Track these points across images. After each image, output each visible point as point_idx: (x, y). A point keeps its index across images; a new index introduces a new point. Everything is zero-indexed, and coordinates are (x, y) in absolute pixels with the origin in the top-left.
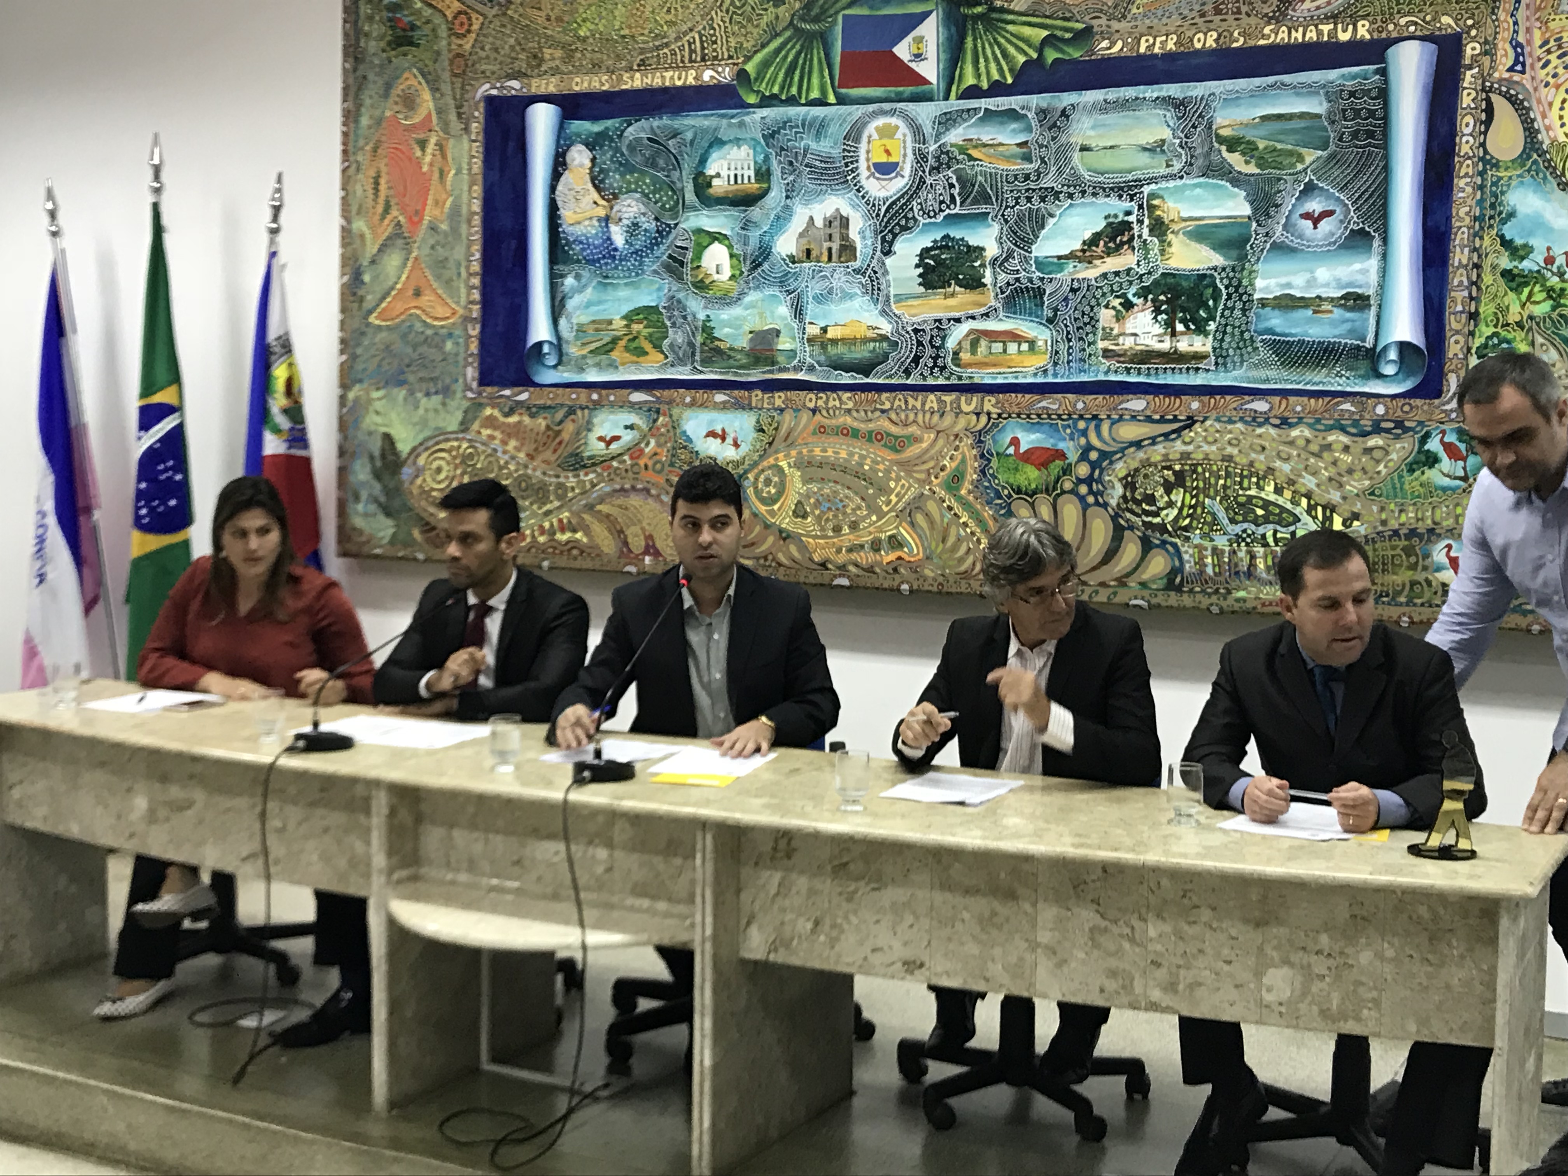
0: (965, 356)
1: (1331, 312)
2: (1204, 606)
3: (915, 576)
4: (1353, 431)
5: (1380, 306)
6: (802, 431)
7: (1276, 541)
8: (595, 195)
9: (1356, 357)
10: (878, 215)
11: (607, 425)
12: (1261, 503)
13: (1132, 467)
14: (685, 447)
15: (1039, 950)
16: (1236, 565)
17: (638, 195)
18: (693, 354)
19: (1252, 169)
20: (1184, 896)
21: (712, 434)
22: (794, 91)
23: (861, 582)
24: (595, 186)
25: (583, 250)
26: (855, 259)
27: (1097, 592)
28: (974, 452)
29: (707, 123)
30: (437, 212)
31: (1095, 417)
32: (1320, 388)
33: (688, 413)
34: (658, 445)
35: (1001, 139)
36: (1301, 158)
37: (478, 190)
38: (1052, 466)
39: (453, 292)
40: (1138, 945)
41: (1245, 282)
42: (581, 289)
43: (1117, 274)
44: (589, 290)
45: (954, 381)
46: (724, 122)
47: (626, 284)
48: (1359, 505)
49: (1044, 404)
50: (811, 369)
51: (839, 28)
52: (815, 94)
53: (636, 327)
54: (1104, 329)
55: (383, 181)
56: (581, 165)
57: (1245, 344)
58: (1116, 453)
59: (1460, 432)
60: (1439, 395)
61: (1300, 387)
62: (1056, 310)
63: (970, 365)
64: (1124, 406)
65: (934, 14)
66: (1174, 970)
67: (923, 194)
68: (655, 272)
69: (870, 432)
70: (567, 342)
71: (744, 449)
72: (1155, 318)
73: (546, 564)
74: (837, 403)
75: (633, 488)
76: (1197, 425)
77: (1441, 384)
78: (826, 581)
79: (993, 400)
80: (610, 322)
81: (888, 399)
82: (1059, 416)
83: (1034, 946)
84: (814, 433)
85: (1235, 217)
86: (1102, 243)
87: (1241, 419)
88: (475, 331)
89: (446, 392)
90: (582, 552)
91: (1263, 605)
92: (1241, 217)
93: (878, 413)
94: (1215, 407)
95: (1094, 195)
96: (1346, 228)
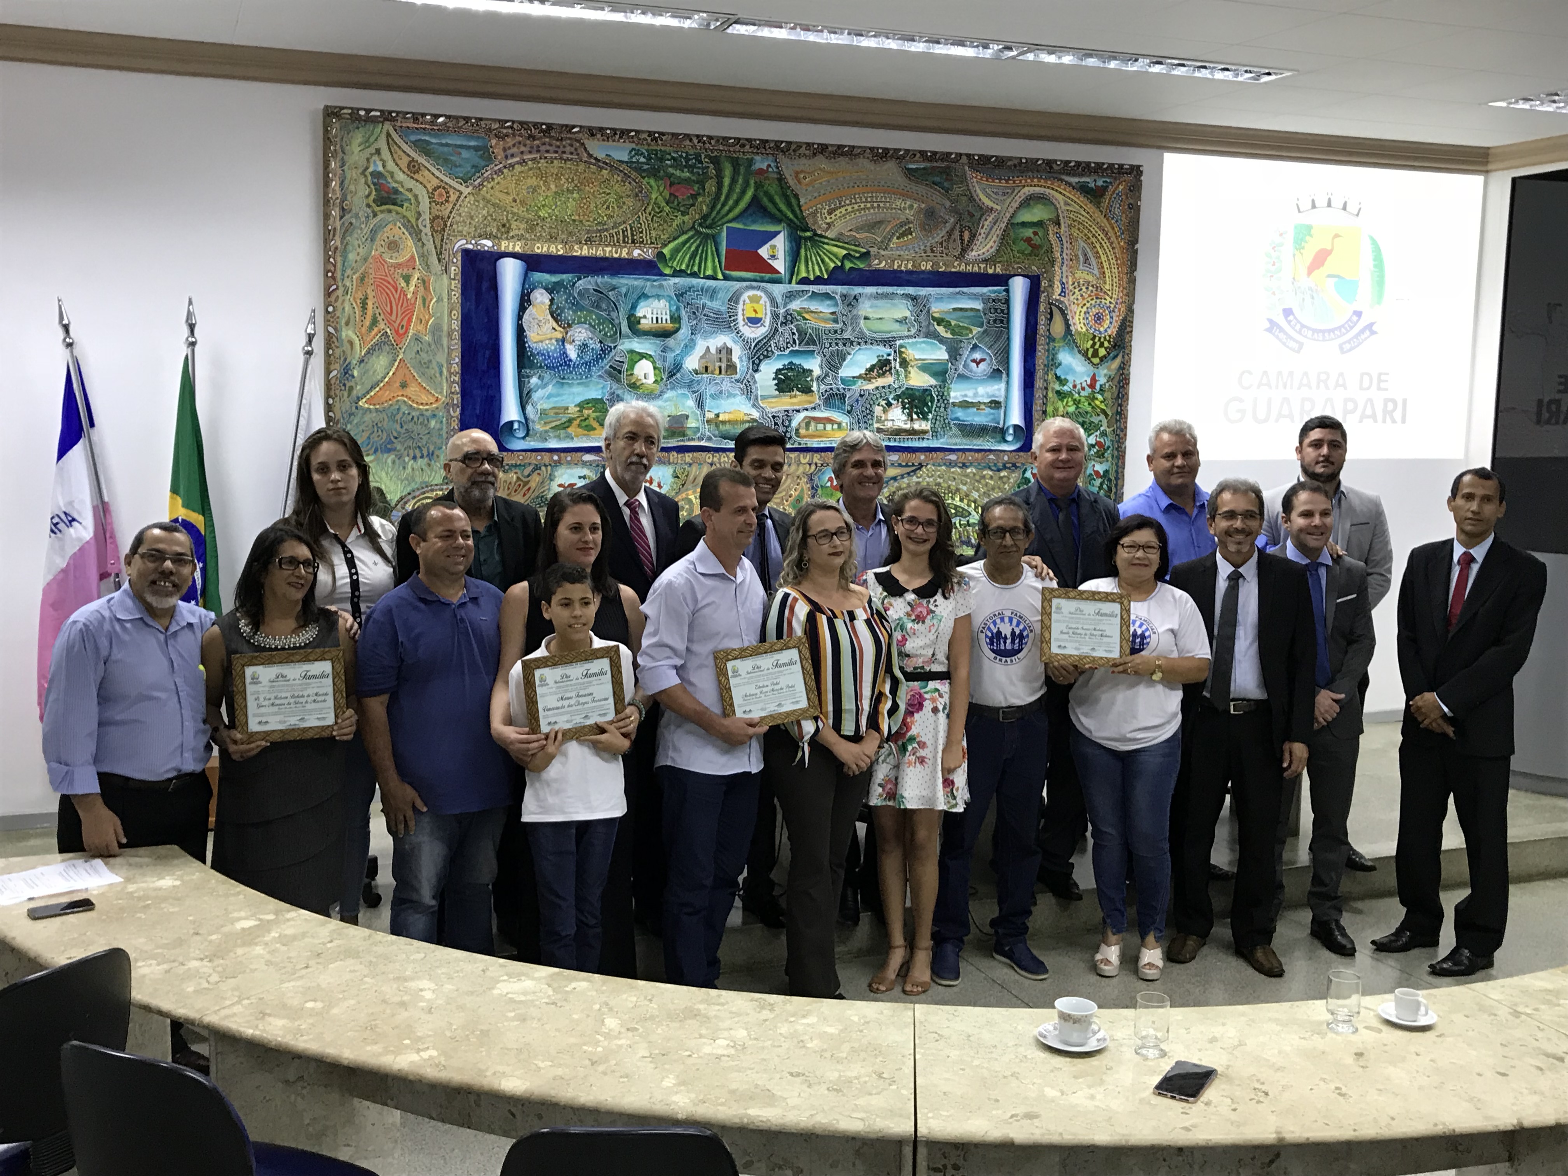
0: (802, 431)
1: (984, 409)
4: (994, 469)
5: (1006, 407)
8: (555, 325)
9: (995, 432)
10: (750, 348)
11: (565, 476)
17: (587, 326)
19: (949, 335)
22: (696, 269)
24: (552, 316)
25: (545, 359)
26: (736, 373)
28: (808, 486)
29: (636, 283)
32: (980, 447)
35: (821, 309)
36: (971, 331)
37: (457, 314)
39: (436, 385)
41: (946, 394)
42: (544, 386)
43: (883, 387)
44: (550, 387)
45: (796, 445)
46: (649, 283)
47: (578, 384)
50: (709, 439)
51: (724, 234)
52: (709, 272)
53: (586, 412)
54: (877, 417)
55: (370, 303)
56: (543, 303)
57: (946, 426)
61: (971, 447)
62: (852, 406)
63: (805, 437)
65: (782, 234)
67: (777, 337)
68: (600, 376)
70: (533, 422)
72: (903, 411)
76: (924, 469)
79: (818, 456)
80: (567, 408)
85: (941, 360)
86: (876, 370)
87: (944, 464)
88: (455, 413)
89: (431, 455)
92: (944, 360)
94: (932, 458)
95: (871, 344)
96: (991, 368)
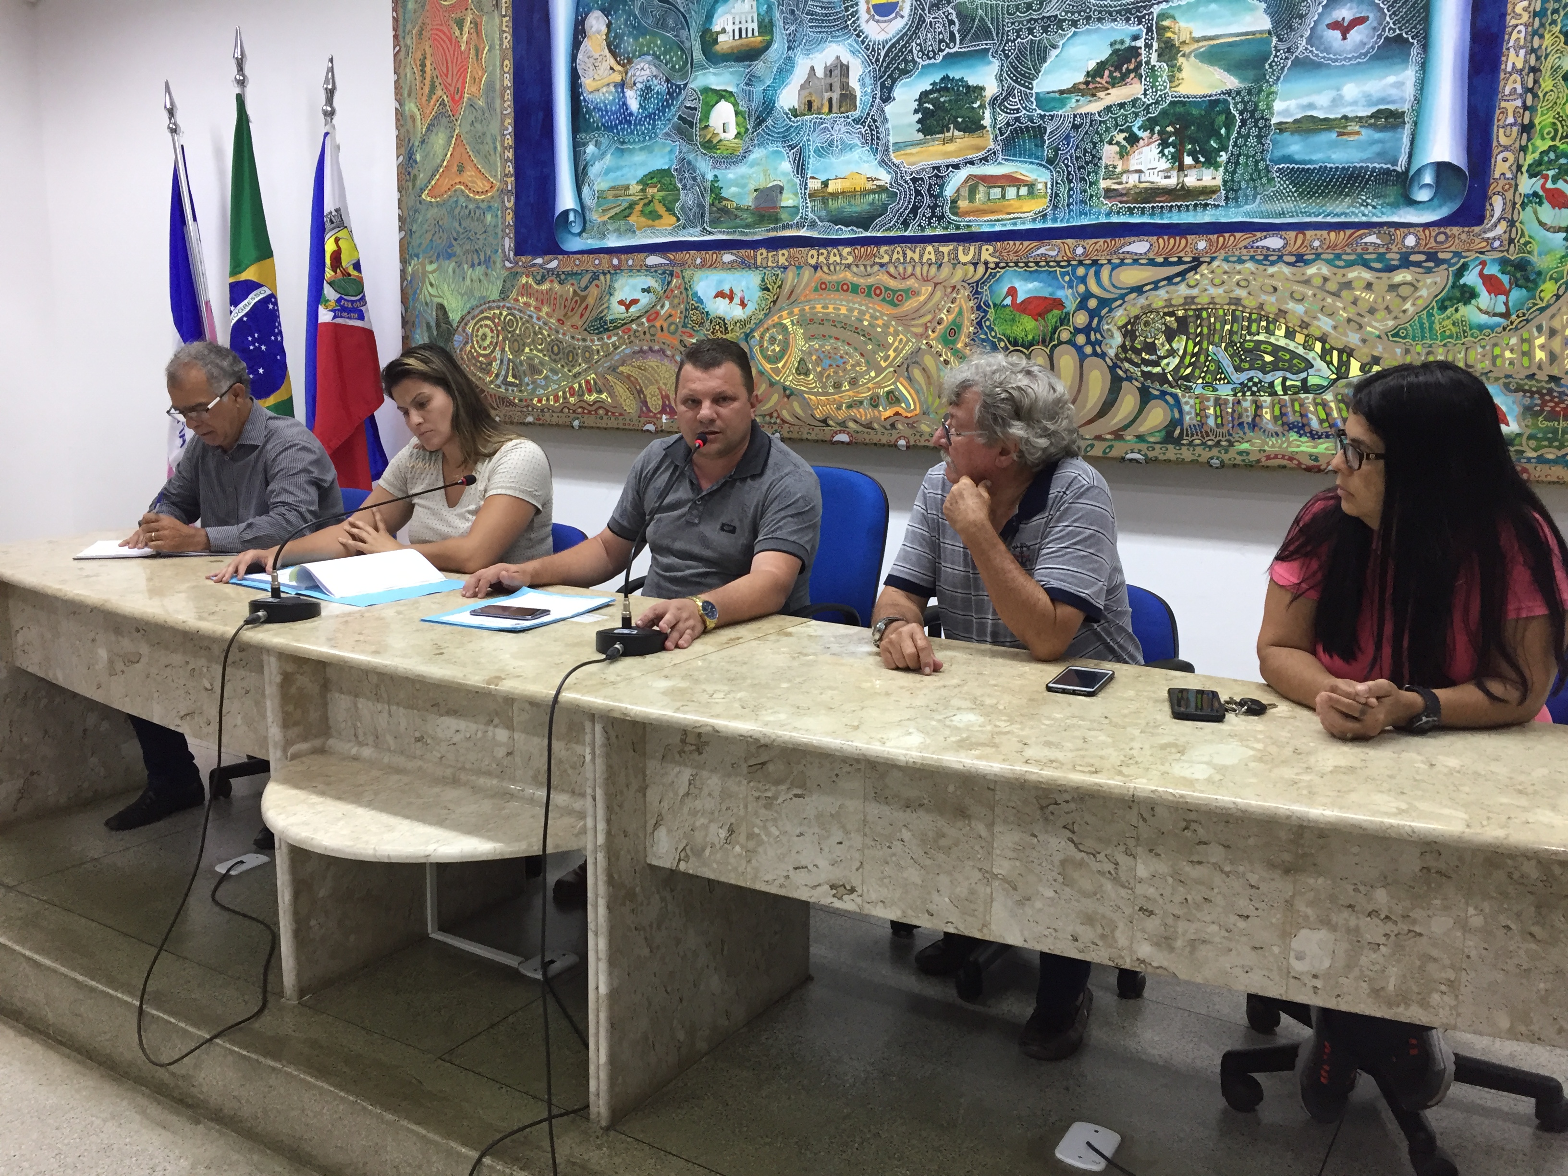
0: (963, 204)
1: (1358, 133)
2: (1203, 459)
3: (912, 431)
4: (1378, 266)
5: (1416, 123)
6: (804, 289)
7: (1285, 389)
8: (613, 62)
9: (1386, 183)
10: (877, 60)
11: (627, 289)
12: (1270, 348)
13: (1132, 314)
14: (696, 308)
15: (996, 883)
16: (1240, 416)
17: (650, 58)
18: (703, 216)
20: (1186, 828)
21: (720, 294)
23: (860, 438)
24: (610, 51)
25: (602, 116)
26: (855, 108)
27: (1092, 446)
28: (971, 304)
30: (474, 89)
31: (1095, 262)
32: (1343, 219)
33: (699, 275)
34: (673, 306)
37: (508, 64)
38: (1050, 316)
39: (491, 166)
40: (1124, 887)
41: (1262, 106)
42: (601, 156)
43: (1122, 105)
44: (608, 157)
45: (952, 231)
47: (641, 149)
48: (1380, 348)
49: (1042, 251)
50: (813, 225)
53: (651, 191)
54: (1106, 167)
55: (428, 63)
56: (599, 32)
57: (1260, 175)
58: (1115, 300)
59: (1504, 263)
60: (1480, 220)
61: (1320, 219)
62: (1057, 150)
63: (967, 213)
64: (1126, 249)
66: (1170, 921)
67: (922, 34)
68: (667, 134)
69: (870, 287)
70: (590, 209)
71: (751, 307)
72: (1162, 152)
73: (576, 423)
74: (838, 259)
75: (651, 349)
76: (1203, 267)
77: (1483, 208)
78: (828, 438)
79: (991, 249)
80: (627, 188)
81: (886, 252)
82: (1058, 263)
83: (989, 876)
84: (816, 290)
85: (1254, 33)
86: (1107, 73)
87: (1252, 258)
88: (510, 204)
89: (488, 262)
90: (607, 411)
91: (1268, 458)
92: (1261, 32)
93: (876, 268)
94: (1224, 246)
95: (1100, 20)
96: (1380, 36)
